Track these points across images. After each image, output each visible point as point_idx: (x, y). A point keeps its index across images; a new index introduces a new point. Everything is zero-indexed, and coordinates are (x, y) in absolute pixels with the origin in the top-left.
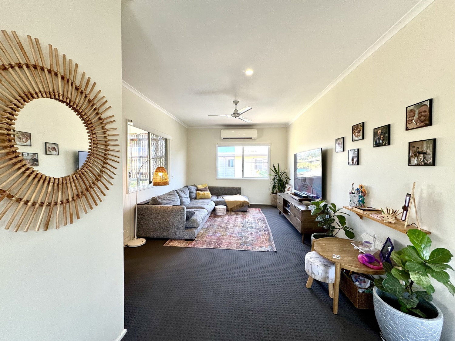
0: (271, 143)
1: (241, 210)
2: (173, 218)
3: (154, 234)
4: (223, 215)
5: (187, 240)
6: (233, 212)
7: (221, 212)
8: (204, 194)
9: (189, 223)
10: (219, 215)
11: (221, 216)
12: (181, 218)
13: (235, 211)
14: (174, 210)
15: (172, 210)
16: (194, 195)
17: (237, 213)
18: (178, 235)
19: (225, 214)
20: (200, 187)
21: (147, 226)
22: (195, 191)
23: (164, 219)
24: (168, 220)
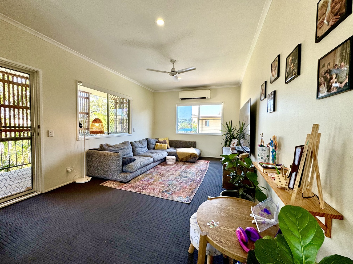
0: (224, 102)
1: (190, 161)
2: (111, 162)
3: (98, 175)
4: (171, 164)
5: (121, 182)
6: (183, 162)
7: (170, 161)
8: (161, 145)
9: (125, 168)
10: (168, 163)
11: (169, 164)
12: (117, 163)
13: (184, 162)
14: (112, 155)
15: (110, 156)
16: (153, 146)
17: (186, 163)
18: (114, 177)
19: (173, 163)
20: (161, 140)
21: (93, 168)
22: (154, 143)
23: (104, 163)
24: (107, 164)
